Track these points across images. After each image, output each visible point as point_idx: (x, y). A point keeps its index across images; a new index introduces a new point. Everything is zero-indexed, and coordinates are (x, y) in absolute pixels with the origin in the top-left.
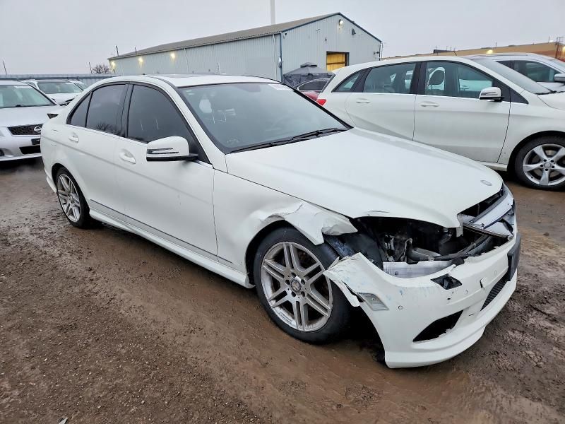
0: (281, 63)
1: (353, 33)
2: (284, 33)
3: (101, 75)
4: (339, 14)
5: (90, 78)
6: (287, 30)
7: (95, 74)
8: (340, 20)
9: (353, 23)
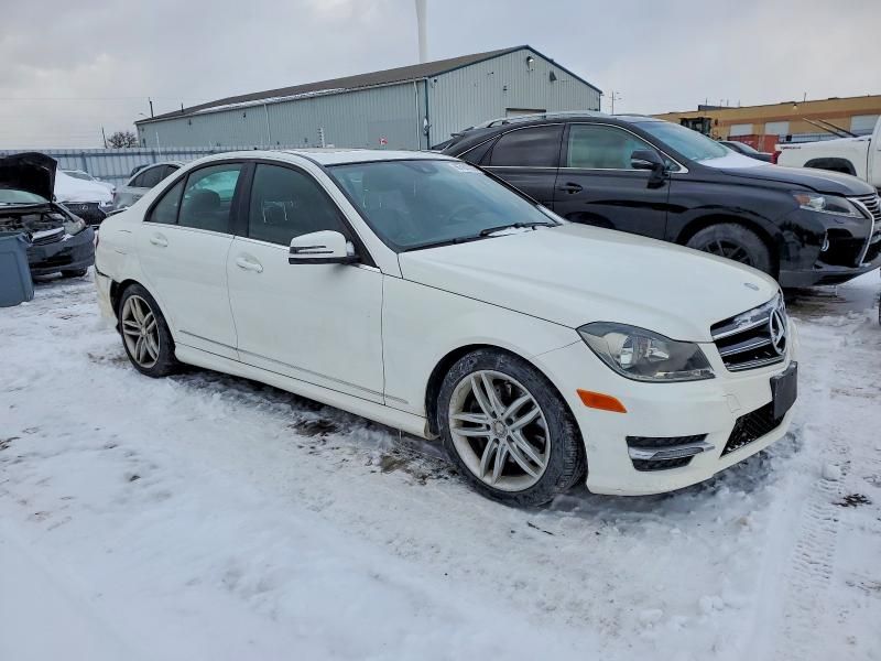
0: (428, 127)
1: (552, 78)
2: (433, 79)
3: (122, 150)
4: (527, 48)
5: (104, 155)
6: (437, 75)
7: (111, 149)
8: (529, 58)
9: (551, 62)
